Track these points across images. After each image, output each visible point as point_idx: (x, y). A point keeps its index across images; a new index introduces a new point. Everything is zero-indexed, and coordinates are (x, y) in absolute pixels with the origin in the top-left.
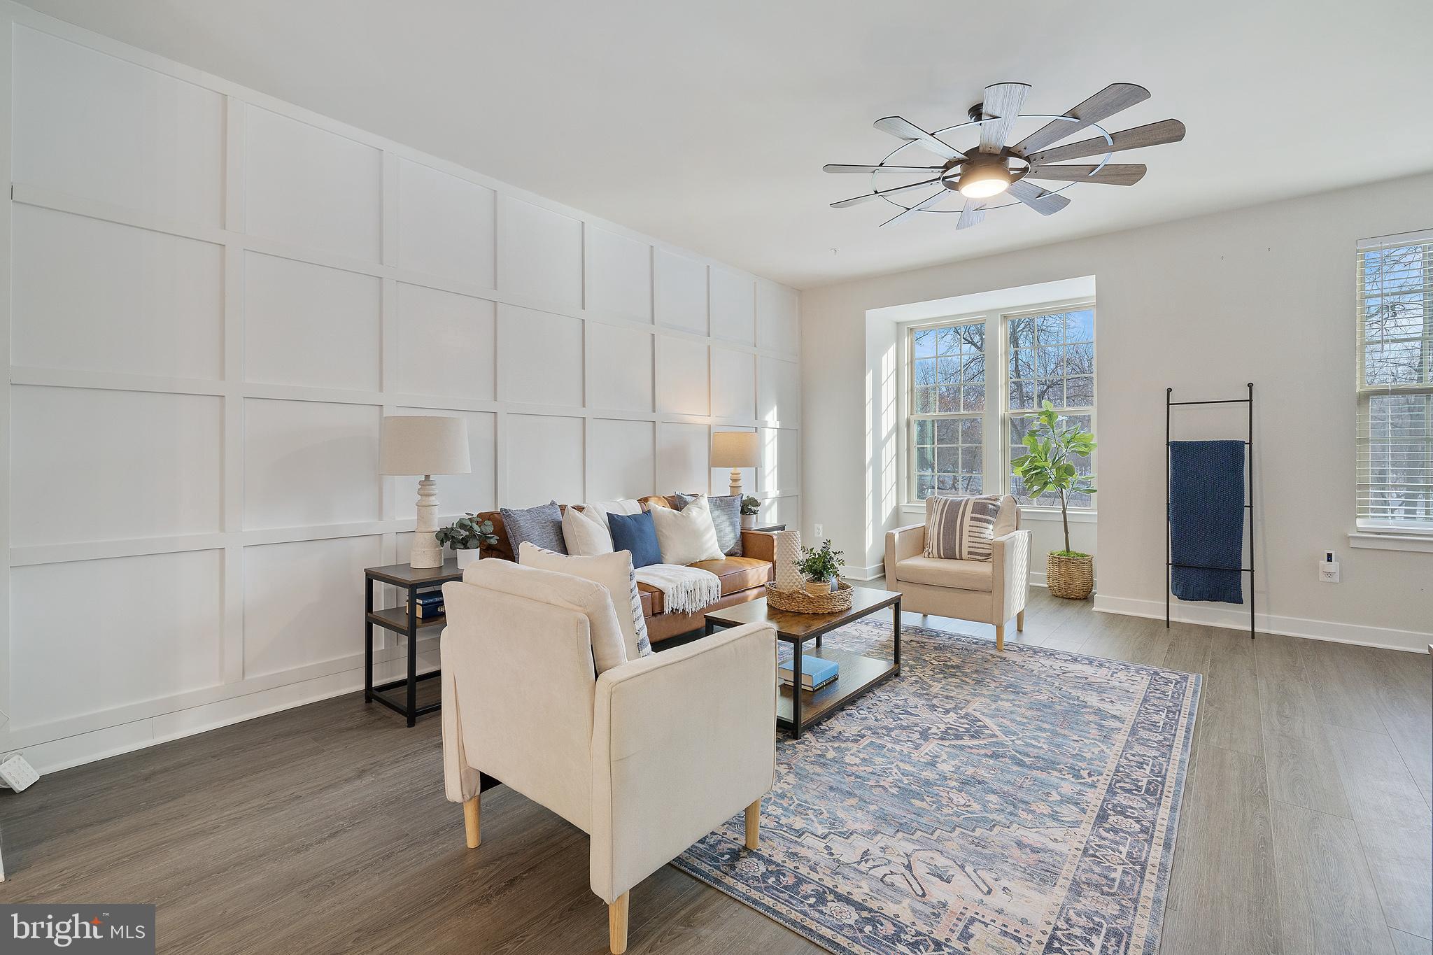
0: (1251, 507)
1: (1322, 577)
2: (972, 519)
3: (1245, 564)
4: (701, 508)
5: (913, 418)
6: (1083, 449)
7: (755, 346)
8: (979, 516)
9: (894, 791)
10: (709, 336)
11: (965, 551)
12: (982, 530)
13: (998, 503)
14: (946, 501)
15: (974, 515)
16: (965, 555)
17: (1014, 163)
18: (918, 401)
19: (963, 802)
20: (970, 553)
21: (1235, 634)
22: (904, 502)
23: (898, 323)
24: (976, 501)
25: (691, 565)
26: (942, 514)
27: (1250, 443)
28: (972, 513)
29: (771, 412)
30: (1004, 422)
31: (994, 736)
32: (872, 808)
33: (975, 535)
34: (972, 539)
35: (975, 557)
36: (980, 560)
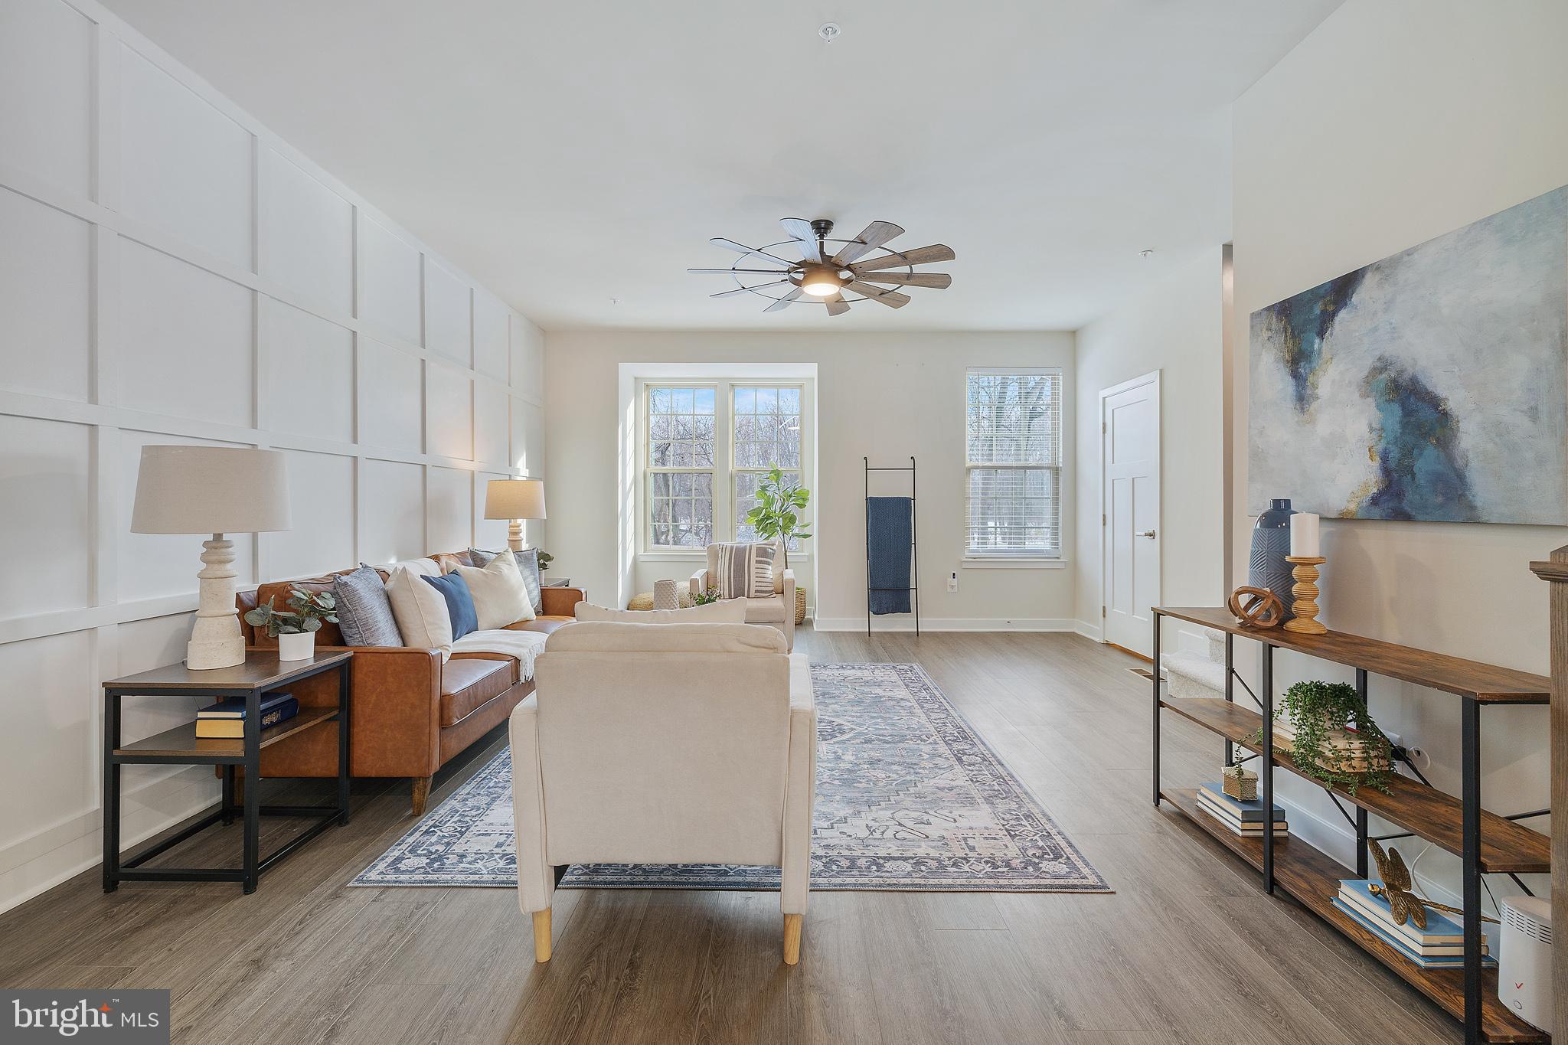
0: (915, 544)
1: (949, 589)
2: (757, 562)
3: (913, 585)
4: (510, 565)
5: (649, 471)
6: (801, 502)
7: (509, 385)
8: (762, 559)
9: (836, 782)
10: (472, 369)
11: (753, 589)
12: (765, 571)
13: (775, 548)
14: (732, 548)
15: (758, 559)
16: (752, 593)
17: (845, 274)
18: (655, 455)
19: (884, 776)
20: (757, 591)
21: (908, 635)
22: (641, 552)
23: (636, 378)
24: (758, 546)
25: (506, 628)
26: (730, 559)
27: (914, 499)
28: (757, 557)
29: (522, 458)
30: (732, 477)
31: (852, 729)
32: (838, 798)
33: (761, 576)
34: (759, 579)
35: (761, 594)
36: (764, 597)
